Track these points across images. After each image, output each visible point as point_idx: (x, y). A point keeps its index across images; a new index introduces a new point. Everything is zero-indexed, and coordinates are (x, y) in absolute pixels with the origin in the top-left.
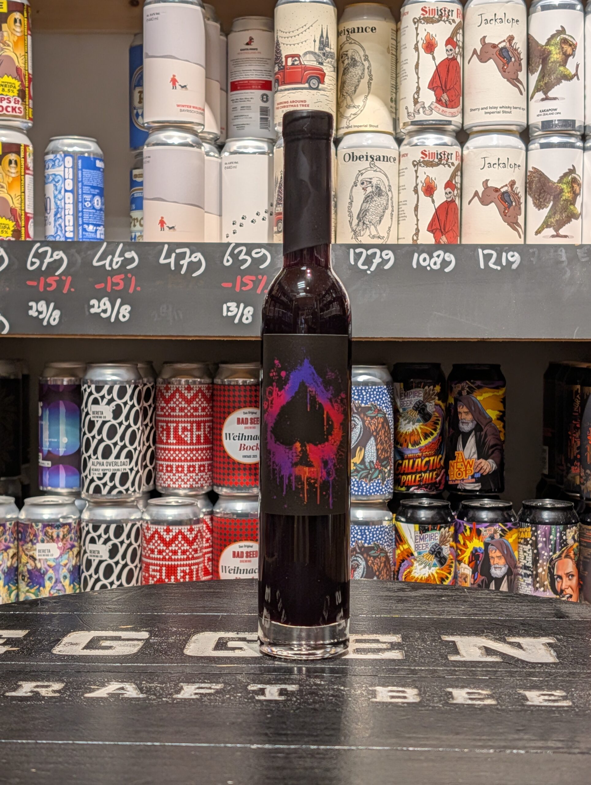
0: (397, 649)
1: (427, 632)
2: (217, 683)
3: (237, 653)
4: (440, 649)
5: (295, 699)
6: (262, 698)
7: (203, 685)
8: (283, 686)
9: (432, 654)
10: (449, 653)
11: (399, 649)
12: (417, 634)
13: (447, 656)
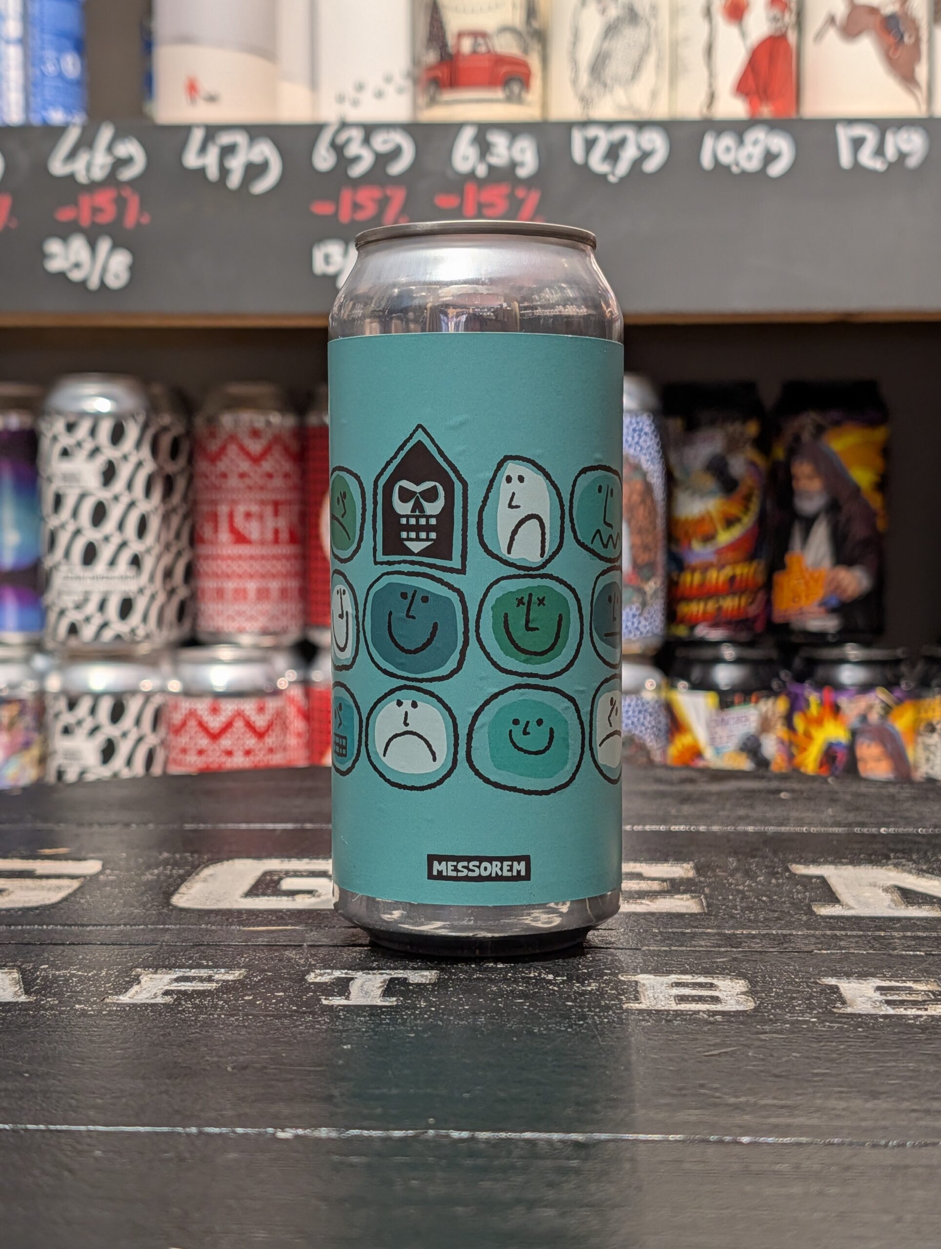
0: (685, 892)
1: (754, 857)
2: (230, 967)
3: (302, 903)
4: (791, 892)
5: (423, 1004)
6: (338, 1001)
7: (193, 973)
8: (400, 974)
9: (772, 901)
10: (812, 900)
11: (691, 892)
12: (733, 862)
13: (809, 907)
